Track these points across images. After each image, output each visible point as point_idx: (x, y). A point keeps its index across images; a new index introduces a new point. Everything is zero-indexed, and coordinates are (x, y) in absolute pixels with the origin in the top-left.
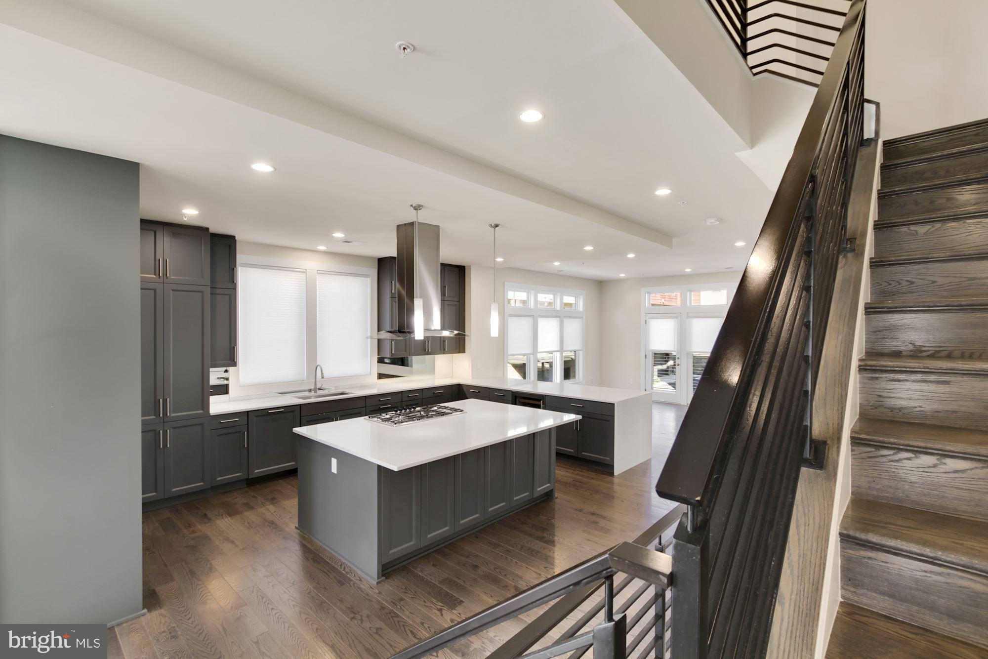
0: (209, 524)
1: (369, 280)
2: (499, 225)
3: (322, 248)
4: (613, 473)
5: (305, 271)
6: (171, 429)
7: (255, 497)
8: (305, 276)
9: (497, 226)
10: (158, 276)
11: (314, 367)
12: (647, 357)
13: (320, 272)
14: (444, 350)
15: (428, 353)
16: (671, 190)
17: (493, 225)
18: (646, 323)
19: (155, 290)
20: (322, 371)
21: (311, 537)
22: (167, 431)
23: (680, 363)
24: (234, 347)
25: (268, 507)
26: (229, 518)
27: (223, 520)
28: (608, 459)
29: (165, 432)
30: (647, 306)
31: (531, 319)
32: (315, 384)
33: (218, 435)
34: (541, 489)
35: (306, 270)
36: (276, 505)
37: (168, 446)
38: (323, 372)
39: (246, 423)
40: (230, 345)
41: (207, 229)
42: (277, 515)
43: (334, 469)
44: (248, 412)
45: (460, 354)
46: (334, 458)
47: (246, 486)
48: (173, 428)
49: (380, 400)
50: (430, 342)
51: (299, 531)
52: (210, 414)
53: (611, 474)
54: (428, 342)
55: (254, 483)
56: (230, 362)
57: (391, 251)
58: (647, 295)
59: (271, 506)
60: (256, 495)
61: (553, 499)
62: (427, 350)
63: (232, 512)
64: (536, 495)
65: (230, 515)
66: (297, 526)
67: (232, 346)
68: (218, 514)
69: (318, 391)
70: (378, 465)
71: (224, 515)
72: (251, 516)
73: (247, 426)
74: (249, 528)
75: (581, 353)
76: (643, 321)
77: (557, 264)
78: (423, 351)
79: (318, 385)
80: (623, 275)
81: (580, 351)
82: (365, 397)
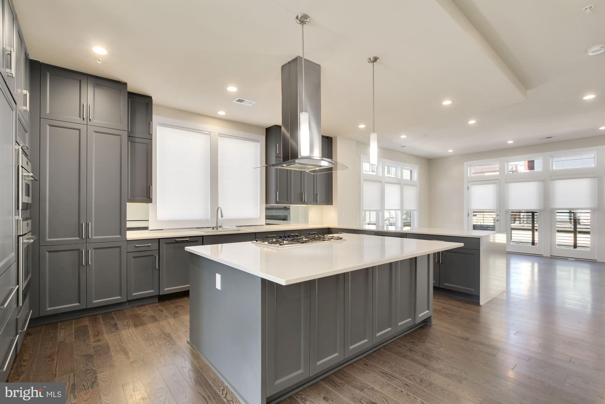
0: (115, 334)
1: (259, 145)
2: (378, 58)
3: (222, 113)
4: (479, 303)
6: (93, 249)
7: (162, 311)
8: (209, 137)
9: (376, 59)
10: (82, 119)
11: (216, 210)
12: (469, 215)
13: (221, 135)
14: (317, 201)
15: (304, 203)
17: (372, 59)
18: (468, 189)
19: (79, 130)
20: (221, 212)
21: (199, 353)
22: (89, 250)
23: (499, 220)
24: (150, 187)
25: (169, 320)
26: (134, 329)
27: (128, 330)
28: (473, 290)
29: (87, 252)
30: (469, 175)
31: (379, 184)
32: (217, 223)
33: (133, 257)
34: (422, 315)
35: (210, 132)
36: (177, 318)
37: (90, 264)
38: (223, 213)
39: (158, 249)
40: (147, 185)
41: (125, 84)
42: (174, 328)
43: (218, 286)
44: (159, 239)
45: (328, 205)
46: (219, 274)
47: (158, 301)
48: (94, 249)
49: (267, 237)
50: (306, 194)
51: (189, 346)
52: (127, 239)
53: (478, 304)
54: (305, 194)
55: (164, 298)
56: (146, 198)
57: (276, 119)
58: (469, 167)
59: (172, 319)
60: (163, 309)
61: (431, 326)
62: (304, 201)
63: (138, 322)
64: (418, 321)
65: (136, 326)
66: (189, 340)
67: (149, 185)
68: (126, 325)
69: (219, 228)
70: (261, 278)
71: (130, 326)
72: (152, 328)
73: (158, 250)
74: (146, 340)
75: (416, 213)
76: (465, 188)
77: (403, 137)
78: (301, 201)
79: (218, 224)
80: (451, 151)
81: (415, 211)
82: (256, 233)
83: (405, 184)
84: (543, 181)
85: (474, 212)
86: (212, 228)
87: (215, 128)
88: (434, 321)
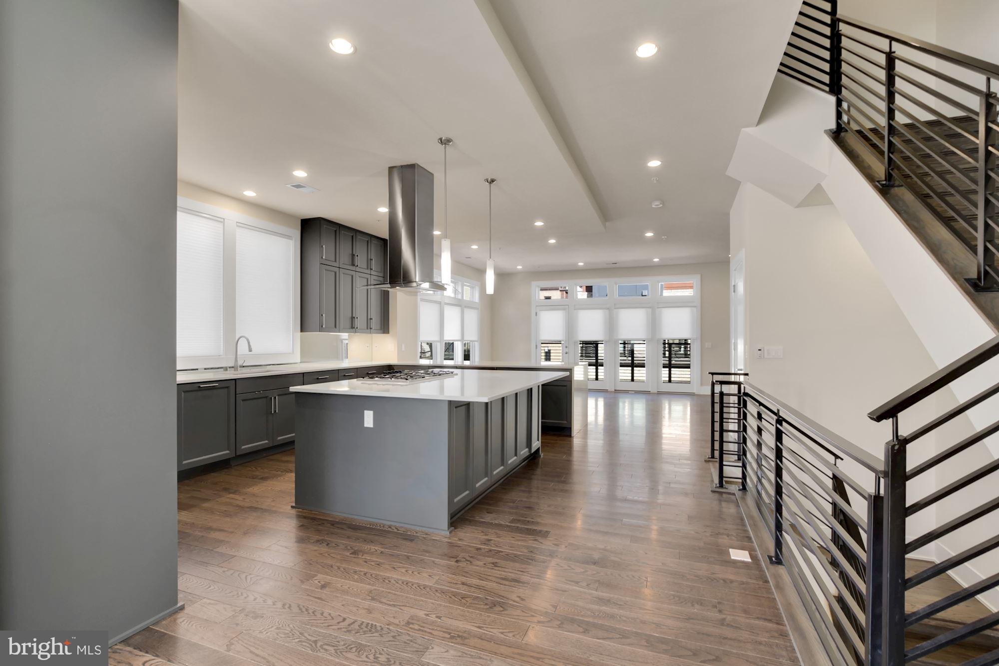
1: (291, 243)
2: (495, 180)
3: (250, 194)
4: (571, 435)
5: (222, 220)
7: (197, 491)
8: (222, 227)
9: (493, 181)
11: (232, 340)
12: (538, 347)
13: (240, 225)
14: (369, 327)
15: (357, 330)
16: (661, 161)
17: (489, 181)
18: (536, 315)
20: (248, 343)
21: (324, 511)
23: (568, 352)
30: (537, 298)
31: (438, 306)
32: (236, 360)
34: (535, 445)
35: (224, 219)
38: (251, 344)
43: (369, 424)
45: (383, 335)
46: (368, 410)
51: (296, 510)
54: (357, 318)
58: (537, 289)
61: (540, 456)
62: (356, 327)
64: (533, 451)
66: (293, 505)
69: (239, 369)
72: (215, 506)
76: (533, 314)
77: (475, 247)
78: (352, 327)
79: (239, 362)
80: (519, 267)
81: (476, 343)
82: (303, 373)
83: (466, 307)
84: (608, 309)
85: (542, 343)
86: (223, 369)
87: (231, 213)
88: (542, 455)
